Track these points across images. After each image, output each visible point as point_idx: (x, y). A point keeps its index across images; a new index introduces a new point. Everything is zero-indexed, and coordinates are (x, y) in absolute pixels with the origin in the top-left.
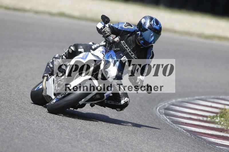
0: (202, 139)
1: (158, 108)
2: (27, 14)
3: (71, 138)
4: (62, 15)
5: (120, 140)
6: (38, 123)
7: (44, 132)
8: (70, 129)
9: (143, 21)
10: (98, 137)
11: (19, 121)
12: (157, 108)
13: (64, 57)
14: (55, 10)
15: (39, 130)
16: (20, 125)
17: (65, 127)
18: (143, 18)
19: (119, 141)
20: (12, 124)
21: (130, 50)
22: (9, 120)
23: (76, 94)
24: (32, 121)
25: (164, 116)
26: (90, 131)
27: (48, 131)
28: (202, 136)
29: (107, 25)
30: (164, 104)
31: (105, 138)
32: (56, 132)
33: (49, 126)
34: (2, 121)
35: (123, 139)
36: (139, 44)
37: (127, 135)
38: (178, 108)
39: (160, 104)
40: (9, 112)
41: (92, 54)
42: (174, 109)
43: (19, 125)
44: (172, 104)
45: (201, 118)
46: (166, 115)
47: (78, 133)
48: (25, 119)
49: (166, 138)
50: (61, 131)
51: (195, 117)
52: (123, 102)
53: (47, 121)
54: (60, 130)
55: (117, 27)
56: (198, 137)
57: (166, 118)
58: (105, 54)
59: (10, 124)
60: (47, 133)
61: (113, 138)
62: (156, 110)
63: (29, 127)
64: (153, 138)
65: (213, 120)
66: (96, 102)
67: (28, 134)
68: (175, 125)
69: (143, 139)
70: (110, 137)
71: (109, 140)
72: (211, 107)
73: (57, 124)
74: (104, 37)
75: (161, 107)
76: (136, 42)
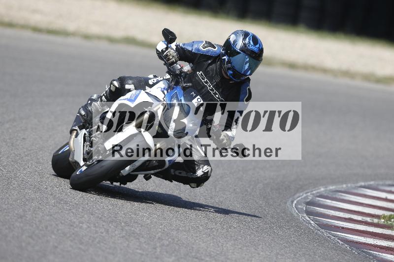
0: (370, 254)
1: (295, 202)
2: (70, 40)
3: (144, 253)
4: (131, 41)
5: (229, 257)
6: (89, 227)
7: (98, 243)
8: (143, 237)
9: (232, 38)
10: (191, 251)
11: (57, 223)
12: (292, 202)
13: (104, 98)
14: (119, 33)
15: (89, 239)
16: (58, 230)
17: (136, 235)
18: (232, 34)
19: (228, 259)
20: (44, 229)
22: (39, 221)
24: (78, 223)
25: (305, 215)
26: (179, 240)
27: (105, 241)
28: (370, 250)
29: (173, 45)
30: (305, 195)
31: (204, 253)
32: (119, 242)
33: (107, 231)
34: (27, 223)
35: (234, 254)
36: (225, 76)
37: (241, 248)
38: (329, 202)
39: (298, 195)
40: (39, 208)
41: (147, 92)
42: (322, 203)
43: (56, 230)
44: (318, 194)
45: (368, 219)
46: (309, 213)
47: (158, 245)
48: (66, 220)
49: (309, 254)
50: (128, 241)
51: (359, 218)
52: (199, 173)
53: (104, 224)
54: (126, 239)
56: (364, 252)
57: (308, 219)
59: (41, 228)
60: (105, 244)
61: (218, 252)
62: (292, 205)
63: (73, 234)
64: (286, 253)
65: (389, 222)
67: (71, 246)
68: (323, 231)
69: (269, 255)
70: (213, 252)
71: (210, 256)
72: (386, 200)
73: (122, 229)
74: (166, 64)
75: (300, 200)
76: (222, 74)
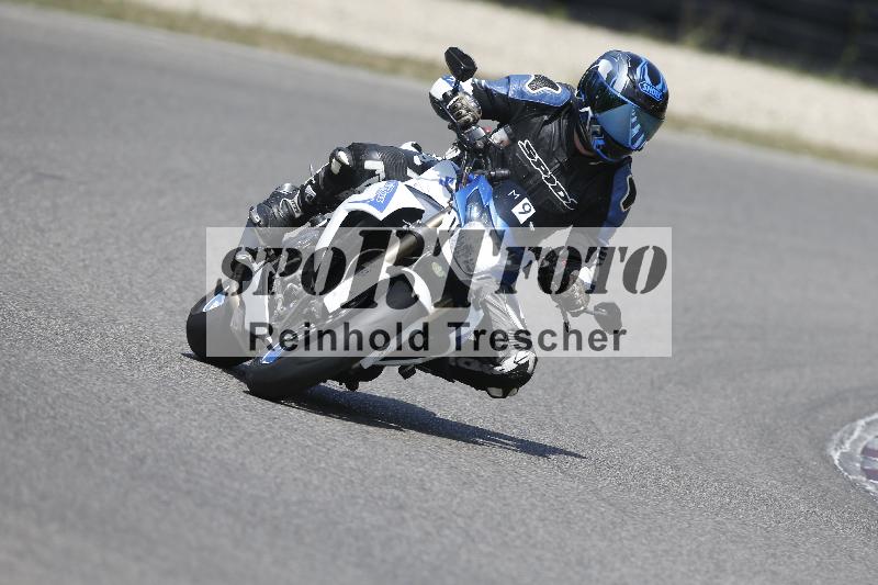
9: (604, 68)
13: (309, 190)
18: (602, 58)
21: (550, 173)
29: (467, 86)
36: (583, 151)
55: (504, 92)
58: (457, 190)
66: (419, 361)
74: (453, 127)
76: (575, 145)
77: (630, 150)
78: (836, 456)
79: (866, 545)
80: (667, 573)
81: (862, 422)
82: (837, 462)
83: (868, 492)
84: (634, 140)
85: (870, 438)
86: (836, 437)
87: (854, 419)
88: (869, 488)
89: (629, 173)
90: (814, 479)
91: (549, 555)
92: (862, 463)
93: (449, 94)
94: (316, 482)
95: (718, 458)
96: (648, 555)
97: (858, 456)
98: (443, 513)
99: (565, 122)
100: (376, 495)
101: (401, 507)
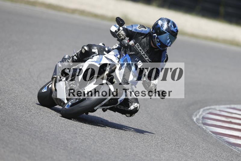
9: (160, 23)
18: (159, 20)
21: (144, 53)
23: (92, 100)
36: (153, 46)
41: (105, 57)
55: (131, 29)
66: (109, 107)
74: (118, 40)
76: (151, 44)
77: (167, 46)
78: (195, 119)
79: (203, 143)
80: (149, 151)
81: (202, 110)
82: (195, 121)
83: (203, 129)
84: (168, 43)
85: (204, 114)
86: (195, 114)
87: (200, 109)
88: (204, 128)
89: (166, 53)
90: (189, 125)
91: (116, 147)
92: (202, 121)
93: (117, 30)
94: (52, 126)
95: (162, 120)
96: (143, 146)
97: (201, 119)
98: (87, 135)
99: (148, 38)
100: (69, 130)
101: (76, 133)
